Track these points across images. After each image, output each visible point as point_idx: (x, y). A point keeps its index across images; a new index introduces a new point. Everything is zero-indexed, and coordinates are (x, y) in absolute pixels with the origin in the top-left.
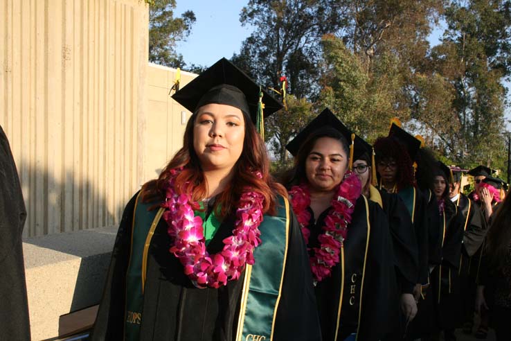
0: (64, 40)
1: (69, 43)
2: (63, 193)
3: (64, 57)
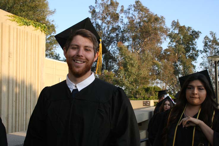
0: (9, 50)
1: (11, 50)
2: (8, 115)
3: (9, 56)
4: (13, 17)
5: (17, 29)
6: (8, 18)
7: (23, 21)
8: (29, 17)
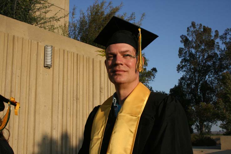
0: (100, 84)
3: (101, 92)
4: (103, 52)
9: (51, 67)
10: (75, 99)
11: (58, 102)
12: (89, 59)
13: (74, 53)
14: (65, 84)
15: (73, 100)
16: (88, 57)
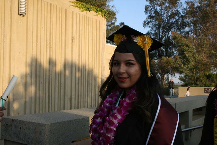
0: (72, 34)
1: (74, 35)
2: (71, 96)
3: (72, 41)
4: (76, 3)
5: (80, 14)
6: (71, 4)
7: (85, 6)
8: (91, 3)
9: (26, 15)
10: (48, 47)
11: (32, 50)
12: (62, 9)
13: (47, 2)
14: (39, 32)
15: (47, 48)
16: (61, 8)
